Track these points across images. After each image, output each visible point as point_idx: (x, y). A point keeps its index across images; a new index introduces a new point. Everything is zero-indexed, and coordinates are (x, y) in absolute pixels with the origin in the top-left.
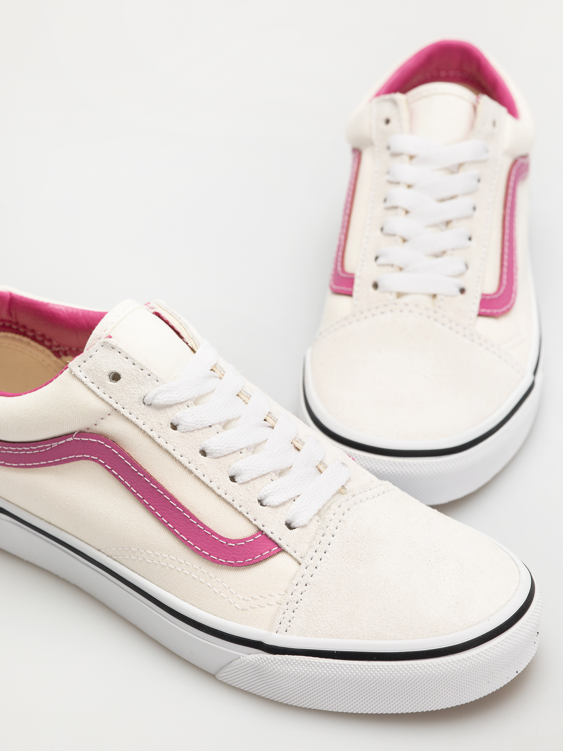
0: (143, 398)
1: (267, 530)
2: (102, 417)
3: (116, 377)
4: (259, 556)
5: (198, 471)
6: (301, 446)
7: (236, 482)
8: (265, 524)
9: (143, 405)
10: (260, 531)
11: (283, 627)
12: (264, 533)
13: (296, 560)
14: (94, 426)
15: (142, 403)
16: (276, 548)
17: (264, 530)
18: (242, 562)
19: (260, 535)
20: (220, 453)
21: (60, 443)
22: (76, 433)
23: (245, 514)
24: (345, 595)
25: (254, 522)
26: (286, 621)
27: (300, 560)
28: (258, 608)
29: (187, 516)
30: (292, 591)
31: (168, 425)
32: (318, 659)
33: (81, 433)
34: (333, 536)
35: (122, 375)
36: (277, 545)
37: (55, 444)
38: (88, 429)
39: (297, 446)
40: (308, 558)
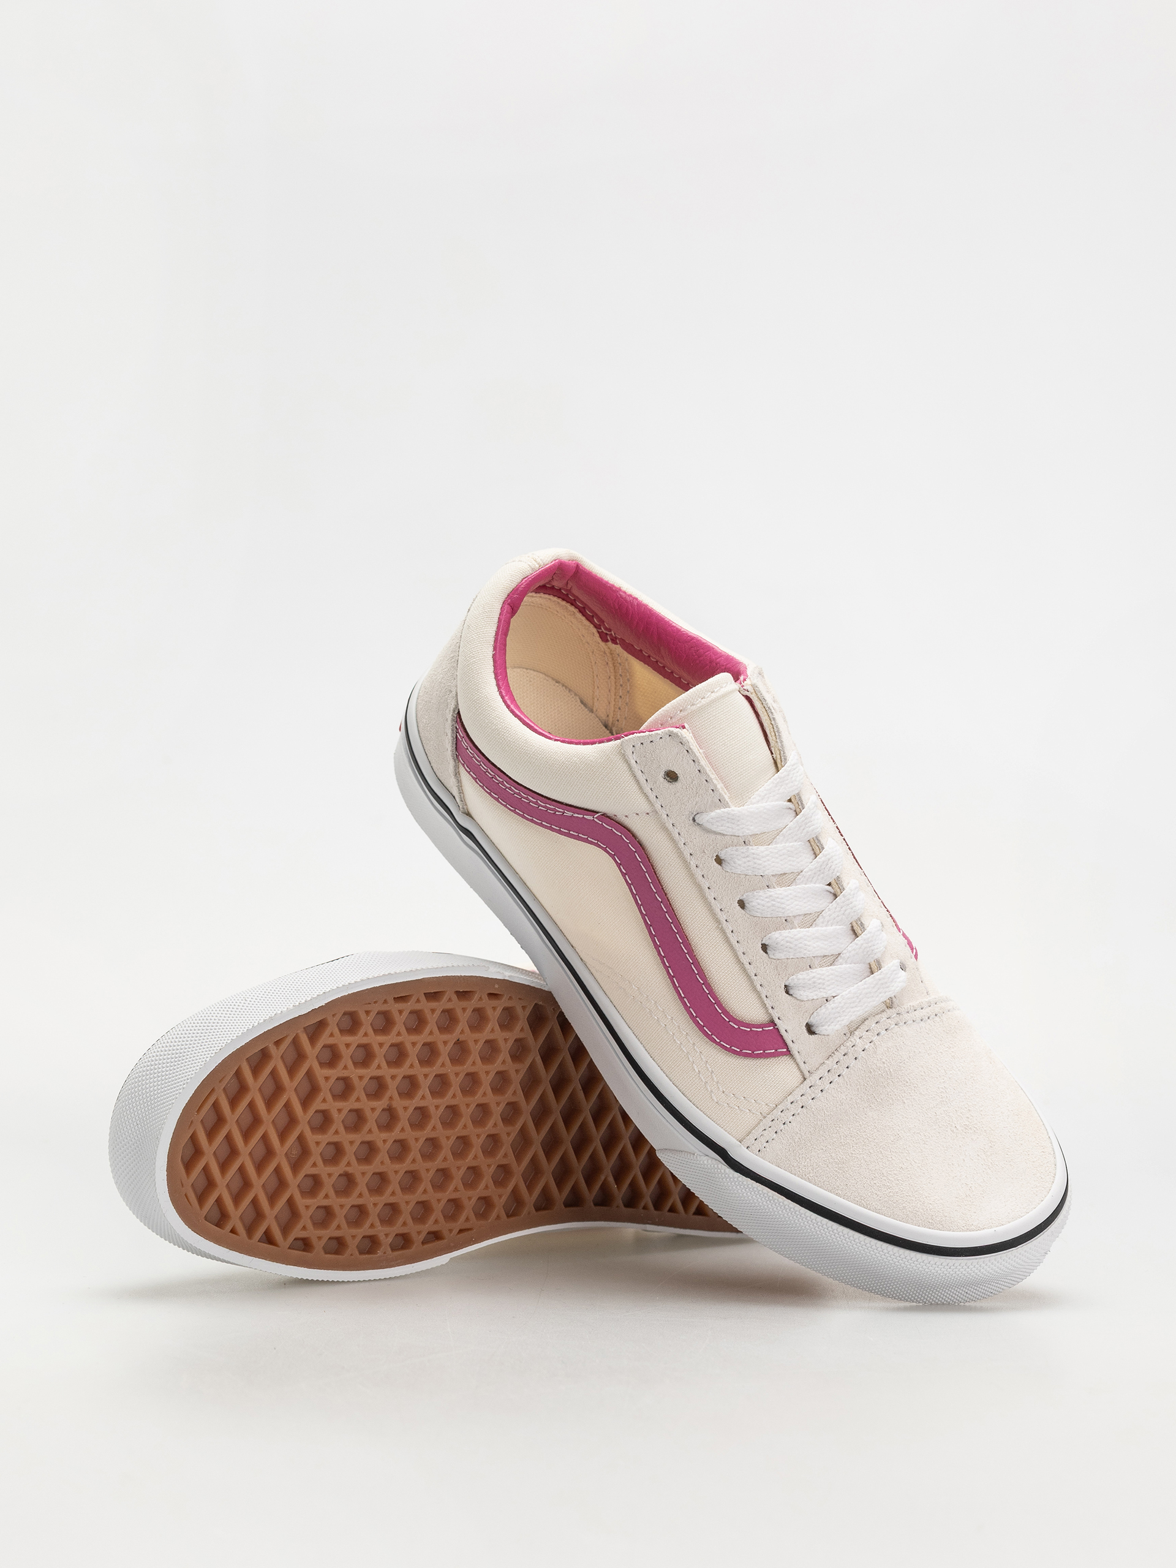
0: (695, 813)
1: (782, 1026)
2: (638, 812)
3: (672, 776)
4: (762, 1052)
5: (728, 924)
6: (860, 932)
7: (766, 953)
8: (781, 1017)
9: (692, 822)
10: (772, 1023)
11: (758, 1145)
12: (776, 1027)
13: (801, 1072)
14: (624, 817)
15: (691, 819)
16: (785, 1050)
17: (778, 1025)
18: (738, 1050)
19: (772, 1028)
20: (762, 914)
21: (576, 815)
22: (599, 814)
23: (764, 997)
24: (842, 1137)
25: (770, 1010)
26: (763, 1140)
27: (807, 1074)
28: (736, 1109)
29: (695, 970)
30: (784, 1108)
31: (713, 857)
32: (782, 1199)
33: (605, 816)
34: (856, 1059)
35: (681, 776)
36: (786, 1045)
37: (569, 814)
38: (615, 815)
39: (855, 928)
40: (816, 1076)
